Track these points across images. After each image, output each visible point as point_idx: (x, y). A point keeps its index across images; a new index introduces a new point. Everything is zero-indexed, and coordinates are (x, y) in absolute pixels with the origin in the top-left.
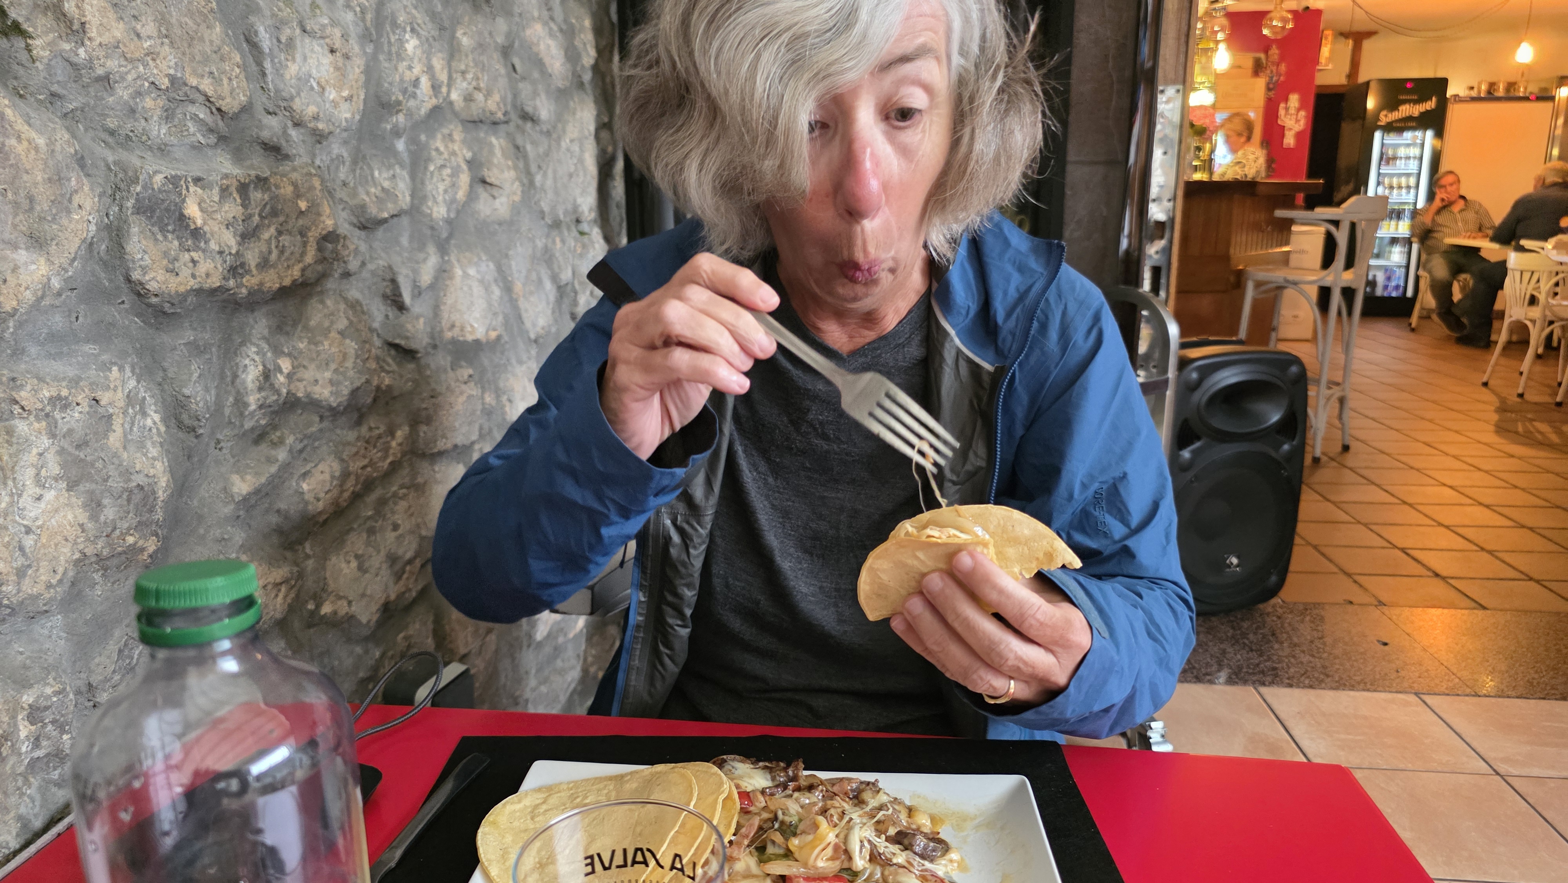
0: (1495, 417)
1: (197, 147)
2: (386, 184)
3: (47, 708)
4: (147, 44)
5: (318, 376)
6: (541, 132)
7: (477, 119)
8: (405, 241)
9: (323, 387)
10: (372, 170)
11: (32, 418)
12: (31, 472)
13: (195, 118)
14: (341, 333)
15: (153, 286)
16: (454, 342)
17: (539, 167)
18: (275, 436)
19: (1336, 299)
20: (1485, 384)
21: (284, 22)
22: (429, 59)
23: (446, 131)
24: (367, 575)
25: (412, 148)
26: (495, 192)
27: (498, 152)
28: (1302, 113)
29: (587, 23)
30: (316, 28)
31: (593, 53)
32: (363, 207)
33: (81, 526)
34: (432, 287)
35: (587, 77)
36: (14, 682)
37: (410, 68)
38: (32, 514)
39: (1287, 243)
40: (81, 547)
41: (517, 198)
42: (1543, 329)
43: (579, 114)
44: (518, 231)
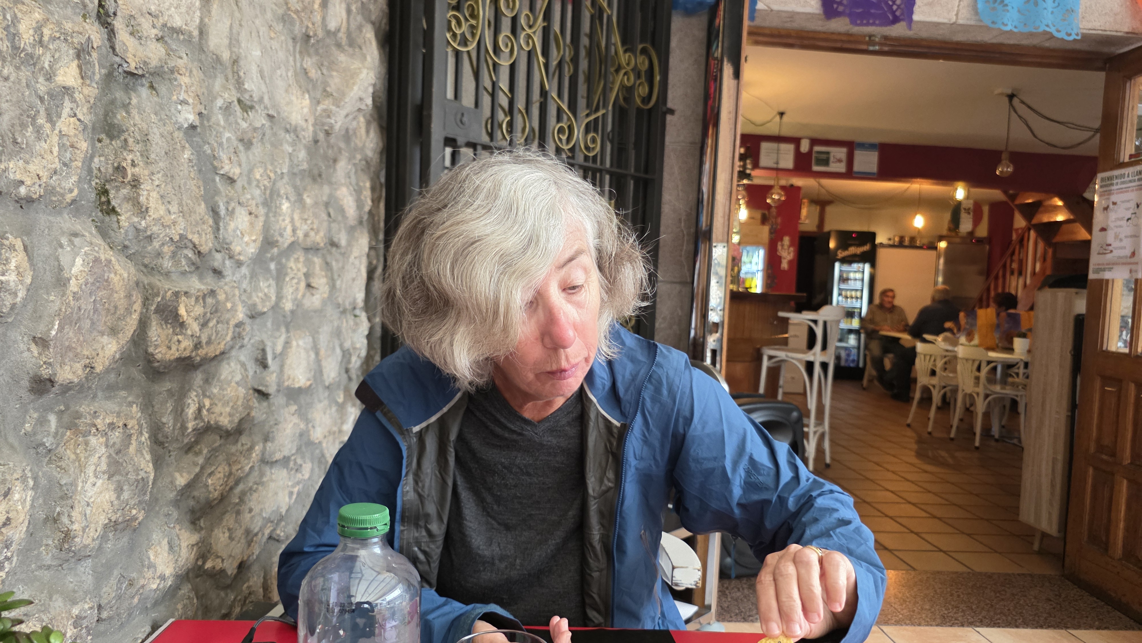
0: (915, 447)
1: (184, 273)
2: (266, 290)
3: (85, 617)
4: (173, 217)
5: (223, 410)
6: (341, 254)
7: (309, 247)
8: (269, 324)
9: (225, 417)
10: (259, 281)
11: (99, 435)
12: (93, 468)
13: (186, 257)
14: (237, 383)
15: (159, 357)
16: (288, 388)
17: (339, 276)
18: (197, 448)
19: (817, 369)
20: (909, 425)
21: (231, 199)
22: (293, 214)
23: (296, 256)
24: (234, 542)
25: (278, 267)
26: (314, 292)
27: (317, 268)
28: (792, 249)
29: (368, 185)
30: (244, 201)
31: (369, 202)
32: (255, 305)
33: (112, 502)
34: (281, 354)
35: (366, 217)
36: (70, 600)
37: (284, 220)
38: (90, 494)
39: (786, 333)
40: (109, 516)
41: (326, 296)
42: (940, 391)
43: (360, 241)
44: (325, 316)
